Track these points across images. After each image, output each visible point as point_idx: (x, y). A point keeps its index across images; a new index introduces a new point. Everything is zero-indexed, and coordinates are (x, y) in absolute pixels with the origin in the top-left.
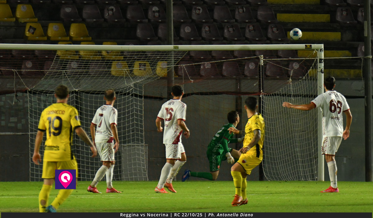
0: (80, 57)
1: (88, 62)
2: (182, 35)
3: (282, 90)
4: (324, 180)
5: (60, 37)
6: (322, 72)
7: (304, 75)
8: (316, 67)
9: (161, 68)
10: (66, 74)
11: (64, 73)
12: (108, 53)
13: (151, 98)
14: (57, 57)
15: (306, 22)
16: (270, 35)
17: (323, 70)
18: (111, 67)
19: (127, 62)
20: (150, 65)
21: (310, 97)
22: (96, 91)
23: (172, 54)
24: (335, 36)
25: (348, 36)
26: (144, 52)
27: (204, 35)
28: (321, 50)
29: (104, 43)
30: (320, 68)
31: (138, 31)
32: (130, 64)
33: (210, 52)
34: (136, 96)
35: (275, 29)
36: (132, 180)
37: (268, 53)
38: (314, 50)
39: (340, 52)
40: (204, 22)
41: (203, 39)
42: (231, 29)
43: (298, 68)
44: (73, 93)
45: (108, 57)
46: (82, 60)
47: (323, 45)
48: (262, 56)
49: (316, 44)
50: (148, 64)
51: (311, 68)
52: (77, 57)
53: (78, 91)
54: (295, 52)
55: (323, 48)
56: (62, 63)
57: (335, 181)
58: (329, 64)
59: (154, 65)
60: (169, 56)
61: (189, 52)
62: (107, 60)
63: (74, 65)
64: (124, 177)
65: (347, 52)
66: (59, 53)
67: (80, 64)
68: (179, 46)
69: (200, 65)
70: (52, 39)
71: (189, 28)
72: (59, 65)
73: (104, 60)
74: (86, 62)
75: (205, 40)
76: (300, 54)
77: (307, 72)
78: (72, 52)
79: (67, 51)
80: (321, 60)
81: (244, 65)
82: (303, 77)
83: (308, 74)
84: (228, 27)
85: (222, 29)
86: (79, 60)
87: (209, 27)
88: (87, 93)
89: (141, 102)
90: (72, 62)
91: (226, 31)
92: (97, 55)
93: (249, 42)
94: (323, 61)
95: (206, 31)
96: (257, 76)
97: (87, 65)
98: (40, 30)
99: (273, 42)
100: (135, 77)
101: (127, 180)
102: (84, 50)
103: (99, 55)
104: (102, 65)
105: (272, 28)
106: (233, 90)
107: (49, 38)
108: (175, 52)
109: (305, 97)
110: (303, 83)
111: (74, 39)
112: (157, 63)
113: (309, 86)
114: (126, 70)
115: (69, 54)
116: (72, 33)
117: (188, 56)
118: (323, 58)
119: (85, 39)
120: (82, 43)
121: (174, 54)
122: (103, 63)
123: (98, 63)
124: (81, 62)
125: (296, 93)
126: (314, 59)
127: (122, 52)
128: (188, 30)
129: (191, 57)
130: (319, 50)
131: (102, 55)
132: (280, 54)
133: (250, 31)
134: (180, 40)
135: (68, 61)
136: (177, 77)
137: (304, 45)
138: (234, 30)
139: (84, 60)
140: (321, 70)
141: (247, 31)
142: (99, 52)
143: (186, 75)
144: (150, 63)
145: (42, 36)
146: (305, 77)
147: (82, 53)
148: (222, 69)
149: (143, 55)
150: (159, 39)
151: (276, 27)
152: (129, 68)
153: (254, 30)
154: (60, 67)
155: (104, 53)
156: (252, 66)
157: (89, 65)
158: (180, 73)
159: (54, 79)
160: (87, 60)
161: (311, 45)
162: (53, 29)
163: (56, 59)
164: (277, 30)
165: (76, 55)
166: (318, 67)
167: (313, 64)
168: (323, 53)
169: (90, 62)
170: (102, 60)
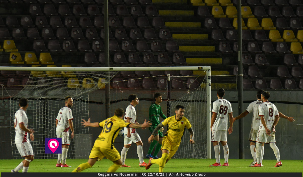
0: (46, 75)
1: (52, 79)
2: (115, 60)
3: (184, 98)
4: (211, 158)
5: (33, 62)
6: (210, 85)
7: (198, 87)
8: (205, 82)
9: (101, 83)
10: (37, 87)
11: (36, 87)
12: (65, 72)
13: (94, 102)
14: (31, 75)
15: (199, 52)
16: (174, 60)
17: (210, 84)
18: (67, 83)
19: (79, 80)
20: (94, 81)
21: (202, 102)
22: (57, 99)
23: (108, 73)
24: (218, 61)
25: (227, 61)
26: (90, 72)
27: (130, 60)
28: (209, 70)
29: (63, 66)
30: (208, 82)
31: (86, 57)
32: (80, 81)
33: (134, 72)
34: (84, 101)
35: (178, 57)
36: (81, 158)
37: (173, 73)
38: (204, 70)
39: (221, 72)
40: (130, 52)
41: (129, 63)
42: (148, 57)
43: (193, 83)
44: (41, 99)
45: (65, 76)
46: (48, 77)
47: (210, 67)
48: (169, 74)
49: (205, 67)
50: (92, 80)
51: (203, 82)
52: (44, 76)
53: (45, 98)
54: (191, 72)
55: (210, 69)
56: (35, 79)
57: (219, 158)
58: (214, 80)
59: (96, 81)
60: (106, 75)
61: (120, 72)
62: (65, 78)
63: (43, 81)
64: (76, 156)
65: (226, 72)
66: (32, 73)
67: (46, 80)
68: (113, 68)
69: (127, 81)
70: (28, 63)
71: (120, 55)
72: (32, 81)
73: (63, 78)
74: (50, 79)
75: (131, 64)
76: (194, 73)
77: (200, 85)
78: (41, 72)
79: (38, 71)
80: (209, 77)
81: (157, 81)
82: (197, 89)
83: (200, 87)
84: (146, 55)
85: (142, 56)
86: (46, 77)
87: (134, 55)
88: (51, 99)
89: (87, 106)
90: (41, 78)
91: (145, 58)
92: (58, 74)
93: (160, 65)
94: (210, 78)
95: (131, 58)
96: (166, 87)
97: (52, 80)
98: (19, 57)
99: (176, 65)
100: (84, 89)
101: (79, 158)
102: (49, 71)
103: (60, 74)
104: (62, 81)
105: (176, 56)
106: (150, 98)
107: (25, 62)
108: (110, 71)
109: (199, 102)
110: (197, 92)
111: (43, 63)
112: (98, 79)
113: (201, 95)
114: (77, 85)
115: (39, 73)
116: (41, 59)
117: (119, 75)
118: (210, 76)
119: (50, 63)
120: (48, 66)
121: (110, 73)
122: (62, 80)
123: (59, 79)
124: (47, 79)
125: (192, 99)
126: (205, 77)
127: (75, 72)
128: (119, 57)
129: (121, 75)
130: (208, 70)
131: (61, 74)
132: (181, 73)
133: (161, 58)
134: (114, 64)
135: (38, 78)
136: (112, 88)
137: (198, 67)
138: (150, 57)
139: (49, 77)
140: (209, 84)
141: (159, 57)
142: (60, 72)
143: (118, 88)
144: (93, 80)
145: (21, 61)
146: (199, 89)
147: (48, 73)
148: (142, 83)
149: (89, 74)
150: (100, 63)
151: (178, 55)
152: (80, 84)
153: (164, 57)
154: (34, 82)
155: (63, 73)
156: (162, 81)
157: (53, 81)
158: (114, 86)
159: (29, 90)
160: (51, 77)
161: (202, 67)
162: (28, 57)
163: (31, 77)
164: (179, 57)
165: (44, 74)
166: (207, 82)
167: (204, 80)
168: (210, 72)
169: (54, 79)
170: (62, 78)
